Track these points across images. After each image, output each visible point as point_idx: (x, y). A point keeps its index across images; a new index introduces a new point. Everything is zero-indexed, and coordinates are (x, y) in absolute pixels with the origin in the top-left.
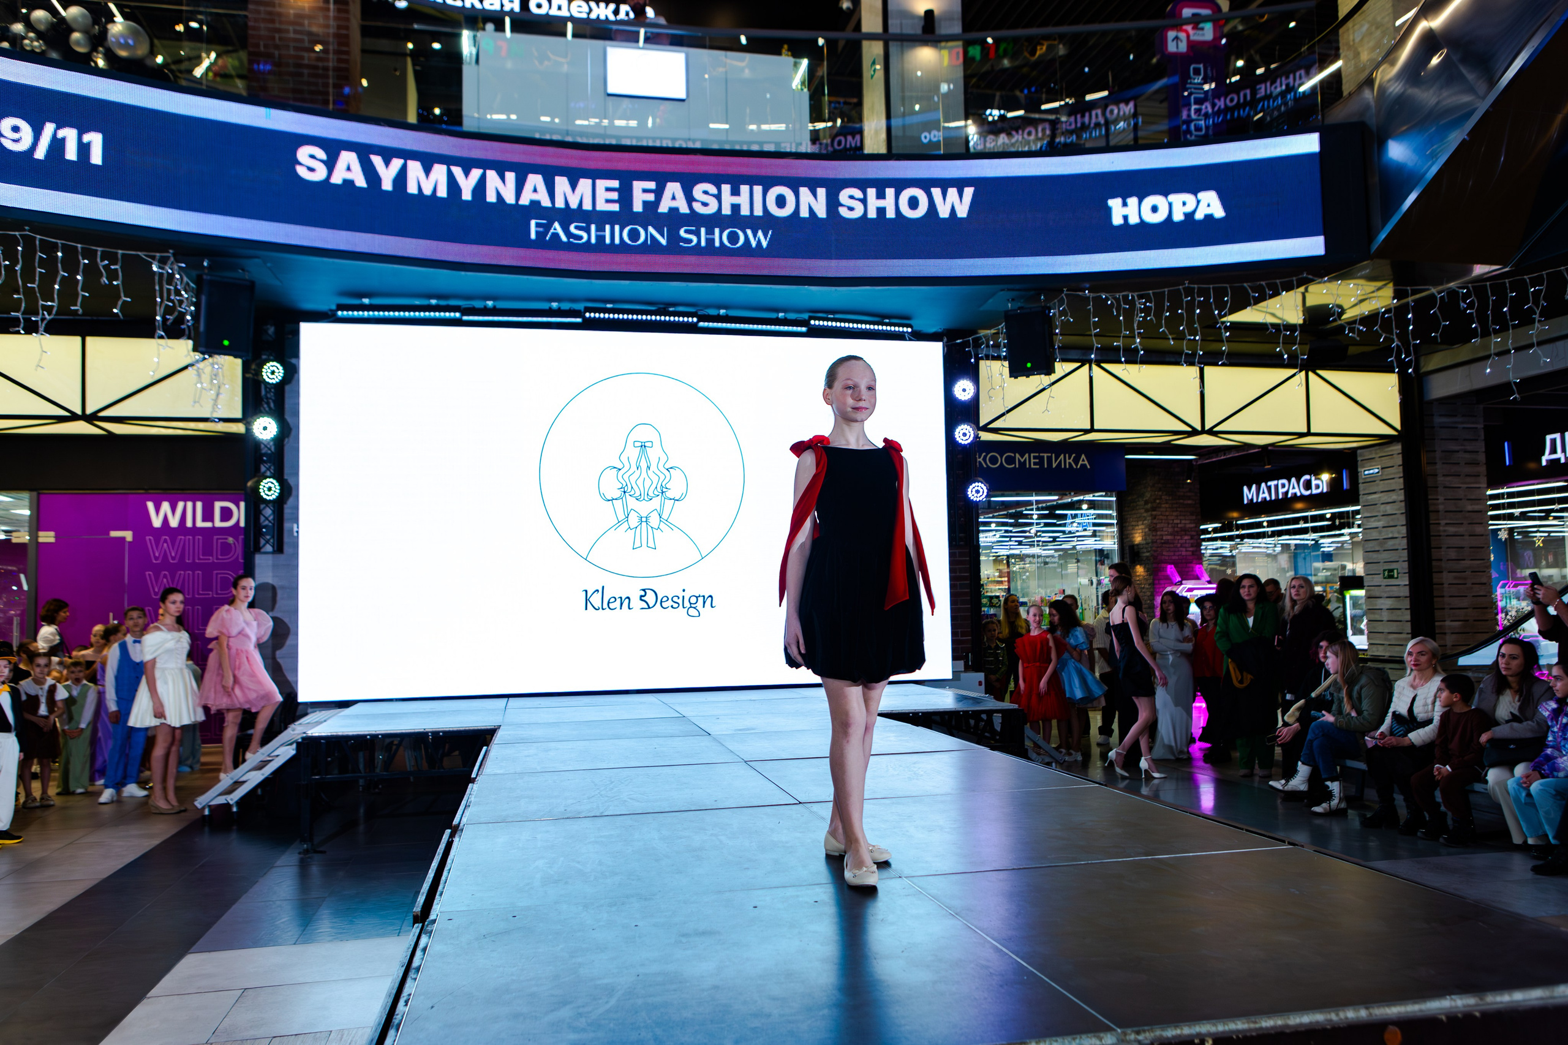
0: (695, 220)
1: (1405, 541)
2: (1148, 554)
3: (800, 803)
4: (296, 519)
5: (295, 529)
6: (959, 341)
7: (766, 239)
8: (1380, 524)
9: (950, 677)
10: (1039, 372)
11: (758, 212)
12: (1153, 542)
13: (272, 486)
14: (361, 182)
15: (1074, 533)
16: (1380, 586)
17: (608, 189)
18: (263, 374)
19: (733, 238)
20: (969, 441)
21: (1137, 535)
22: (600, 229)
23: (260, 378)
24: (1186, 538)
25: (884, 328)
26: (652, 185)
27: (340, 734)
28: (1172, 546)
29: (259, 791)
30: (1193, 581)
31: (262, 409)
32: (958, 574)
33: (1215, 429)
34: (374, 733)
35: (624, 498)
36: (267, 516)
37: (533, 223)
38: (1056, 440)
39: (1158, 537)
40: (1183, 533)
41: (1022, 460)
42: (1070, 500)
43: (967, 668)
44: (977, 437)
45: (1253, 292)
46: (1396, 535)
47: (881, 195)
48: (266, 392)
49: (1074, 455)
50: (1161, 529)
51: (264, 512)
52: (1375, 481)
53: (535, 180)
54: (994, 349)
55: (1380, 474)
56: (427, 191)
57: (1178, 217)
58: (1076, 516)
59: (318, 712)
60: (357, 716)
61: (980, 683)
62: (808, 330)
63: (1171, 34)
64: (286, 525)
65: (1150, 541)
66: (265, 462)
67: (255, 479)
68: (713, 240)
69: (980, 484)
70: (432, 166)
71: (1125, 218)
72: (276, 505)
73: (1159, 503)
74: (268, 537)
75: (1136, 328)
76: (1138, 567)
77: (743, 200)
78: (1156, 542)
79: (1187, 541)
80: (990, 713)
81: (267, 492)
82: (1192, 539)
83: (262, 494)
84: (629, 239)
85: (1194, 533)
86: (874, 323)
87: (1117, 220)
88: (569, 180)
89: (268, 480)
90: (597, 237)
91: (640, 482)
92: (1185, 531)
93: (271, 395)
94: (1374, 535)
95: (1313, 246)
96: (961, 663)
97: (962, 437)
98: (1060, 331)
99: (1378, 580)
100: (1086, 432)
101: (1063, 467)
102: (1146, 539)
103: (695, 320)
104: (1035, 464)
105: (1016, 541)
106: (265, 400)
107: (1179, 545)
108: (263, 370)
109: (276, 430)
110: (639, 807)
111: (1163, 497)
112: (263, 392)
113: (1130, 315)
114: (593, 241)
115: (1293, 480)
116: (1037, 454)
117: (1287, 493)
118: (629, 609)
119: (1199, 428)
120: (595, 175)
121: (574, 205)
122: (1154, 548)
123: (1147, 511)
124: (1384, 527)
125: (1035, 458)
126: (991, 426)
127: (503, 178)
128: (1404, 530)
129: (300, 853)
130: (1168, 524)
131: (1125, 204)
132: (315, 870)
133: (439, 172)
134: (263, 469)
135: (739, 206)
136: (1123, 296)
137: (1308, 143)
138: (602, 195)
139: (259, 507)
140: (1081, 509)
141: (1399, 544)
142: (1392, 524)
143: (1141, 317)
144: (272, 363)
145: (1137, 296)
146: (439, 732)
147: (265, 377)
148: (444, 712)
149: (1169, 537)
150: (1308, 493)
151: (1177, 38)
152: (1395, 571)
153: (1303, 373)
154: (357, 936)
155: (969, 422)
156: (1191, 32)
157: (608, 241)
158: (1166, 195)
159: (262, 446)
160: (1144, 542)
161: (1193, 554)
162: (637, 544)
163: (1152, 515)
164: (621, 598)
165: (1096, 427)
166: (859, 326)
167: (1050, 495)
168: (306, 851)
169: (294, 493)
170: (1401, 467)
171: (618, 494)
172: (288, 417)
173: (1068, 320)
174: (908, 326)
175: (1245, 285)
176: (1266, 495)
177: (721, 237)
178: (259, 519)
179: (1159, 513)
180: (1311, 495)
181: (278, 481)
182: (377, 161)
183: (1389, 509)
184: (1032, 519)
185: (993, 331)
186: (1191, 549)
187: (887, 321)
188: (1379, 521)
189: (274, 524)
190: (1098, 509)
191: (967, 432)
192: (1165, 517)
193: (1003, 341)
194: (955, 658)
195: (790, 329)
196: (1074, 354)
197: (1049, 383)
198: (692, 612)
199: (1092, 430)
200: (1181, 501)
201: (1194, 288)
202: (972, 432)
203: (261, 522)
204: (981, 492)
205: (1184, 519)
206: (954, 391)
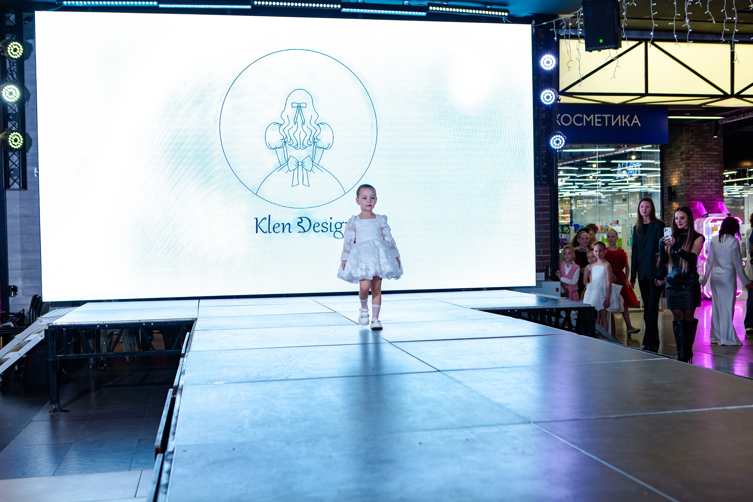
2: (682, 194)
3: (439, 371)
4: (37, 165)
5: (36, 171)
6: (544, 23)
9: (534, 284)
10: (609, 46)
12: (687, 184)
13: (18, 138)
15: (623, 179)
18: (9, 51)
20: (551, 102)
21: (674, 179)
23: (6, 54)
24: (712, 181)
25: (487, 12)
27: (76, 323)
28: (701, 187)
29: (16, 368)
30: (717, 214)
31: (8, 79)
32: (541, 206)
33: (742, 94)
34: (102, 323)
35: (285, 147)
36: (14, 162)
38: (617, 103)
39: (690, 181)
40: (710, 177)
41: (588, 120)
42: (623, 151)
43: (547, 278)
44: (557, 99)
48: (10, 66)
49: (628, 116)
50: (693, 174)
51: (11, 159)
54: (572, 30)
58: (624, 165)
59: (57, 309)
60: (87, 312)
61: (557, 290)
62: (427, 15)
64: (29, 169)
65: (684, 183)
66: (11, 120)
67: (5, 133)
69: (559, 136)
72: (20, 152)
73: (692, 154)
74: (15, 178)
75: (686, 11)
76: (674, 203)
78: (689, 184)
79: (713, 184)
80: (568, 310)
81: (14, 143)
82: (716, 181)
83: (11, 144)
85: (718, 177)
86: (479, 9)
89: (14, 133)
91: (297, 135)
92: (711, 175)
93: (14, 68)
96: (543, 274)
97: (546, 99)
98: (626, 14)
100: (642, 95)
101: (620, 125)
102: (681, 182)
103: (339, 6)
104: (598, 122)
105: (578, 185)
106: (10, 72)
107: (706, 187)
108: (8, 48)
109: (19, 95)
110: (315, 374)
111: (695, 149)
112: (8, 66)
113: (681, 1)
116: (600, 115)
118: (290, 232)
119: (729, 92)
122: (687, 189)
123: (682, 160)
125: (598, 118)
129: (50, 412)
130: (699, 170)
132: (62, 423)
134: (10, 125)
139: (8, 155)
140: (631, 159)
143: (690, 2)
144: (14, 43)
146: (151, 323)
147: (10, 54)
148: (153, 309)
149: (699, 181)
154: (99, 470)
155: (552, 87)
159: (9, 108)
160: (680, 184)
161: (717, 193)
162: (295, 182)
163: (686, 163)
164: (283, 224)
165: (649, 92)
166: (467, 11)
167: (608, 147)
168: (55, 410)
169: (34, 143)
171: (280, 144)
172: (27, 85)
173: (633, 4)
174: (505, 11)
178: (8, 163)
179: (692, 162)
181: (21, 135)
184: (592, 167)
185: (571, 15)
186: (715, 190)
187: (489, 7)
189: (19, 168)
190: (644, 159)
191: (550, 95)
192: (696, 165)
193: (580, 22)
194: (538, 271)
195: (414, 13)
196: (634, 34)
197: (616, 55)
198: (338, 235)
199: (646, 94)
200: (709, 152)
202: (554, 96)
203: (10, 166)
204: (560, 143)
205: (712, 167)
206: (540, 63)
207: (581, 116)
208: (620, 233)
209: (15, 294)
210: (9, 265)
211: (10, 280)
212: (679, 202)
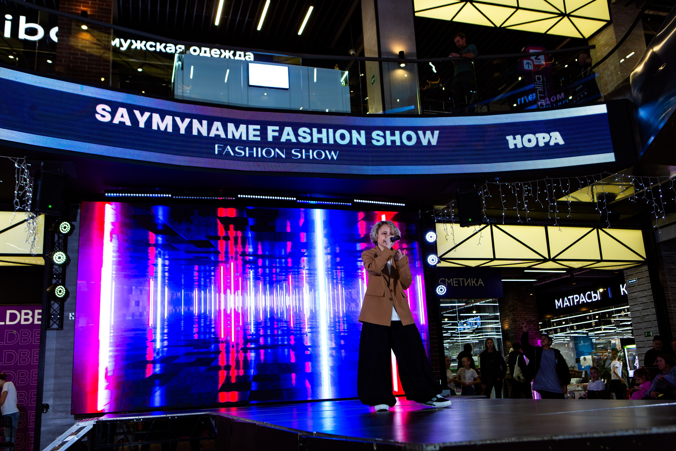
0: (299, 146)
1: (655, 316)
2: (512, 335)
6: (427, 212)
7: (336, 155)
8: (640, 308)
11: (331, 142)
13: (62, 290)
14: (128, 123)
16: (644, 341)
17: (255, 130)
19: (319, 155)
21: (506, 325)
22: (251, 149)
24: (532, 325)
25: (391, 204)
26: (277, 128)
31: (57, 248)
33: (557, 258)
34: (138, 419)
37: (216, 146)
38: (473, 266)
39: (517, 326)
41: (449, 282)
42: (472, 305)
45: (581, 181)
46: (650, 314)
47: (393, 134)
49: (476, 279)
52: (635, 286)
53: (217, 124)
55: (637, 282)
56: (162, 128)
57: (541, 144)
63: (525, 62)
64: (65, 314)
65: (513, 327)
66: (55, 278)
67: (52, 287)
68: (309, 155)
69: (442, 286)
70: (165, 116)
71: (515, 145)
72: (62, 300)
73: (516, 307)
74: (56, 320)
75: (524, 200)
76: (508, 342)
77: (324, 136)
78: (516, 328)
81: (59, 293)
82: (534, 326)
83: (56, 294)
84: (266, 155)
85: (536, 323)
86: (386, 201)
87: (511, 146)
88: (234, 125)
89: (59, 287)
90: (249, 153)
93: (61, 241)
94: (638, 314)
95: (609, 157)
97: (432, 261)
98: (485, 202)
99: (642, 338)
100: (490, 260)
101: (470, 285)
102: (511, 327)
104: (456, 284)
106: (57, 244)
108: (59, 227)
109: (64, 260)
111: (518, 304)
112: (56, 239)
113: (520, 193)
114: (247, 155)
115: (582, 295)
116: (457, 279)
117: (579, 301)
119: (548, 258)
120: (248, 123)
121: (237, 137)
122: (516, 331)
123: (510, 311)
124: (642, 310)
125: (455, 280)
126: (443, 257)
127: (201, 124)
128: (654, 310)
130: (522, 318)
131: (515, 138)
133: (169, 119)
134: (55, 281)
135: (322, 138)
136: (516, 184)
137: (602, 109)
138: (251, 133)
139: (52, 303)
141: (652, 318)
142: (646, 308)
143: (526, 194)
144: (65, 223)
145: (523, 184)
147: (60, 230)
150: (590, 301)
151: (528, 63)
152: (651, 332)
153: (595, 230)
155: (434, 254)
156: (535, 61)
157: (255, 155)
158: (534, 134)
160: (510, 328)
161: (536, 334)
163: (512, 314)
165: (496, 257)
166: (379, 202)
170: (649, 278)
173: (489, 196)
174: (403, 203)
175: (576, 177)
176: (568, 303)
177: (313, 154)
178: (50, 310)
179: (517, 312)
180: (592, 302)
181: (64, 287)
182: (137, 113)
183: (644, 300)
185: (446, 206)
186: (534, 331)
187: (393, 200)
188: (639, 306)
189: (58, 313)
190: (484, 312)
191: (434, 259)
192: (520, 315)
193: (452, 210)
195: (344, 204)
199: (494, 259)
200: (527, 306)
201: (551, 179)
202: (436, 260)
203: (51, 312)
204: (443, 291)
205: (530, 316)
206: (426, 238)
207: (444, 279)
208: (477, 361)
209: (47, 410)
210: (44, 388)
211: (44, 399)
212: (511, 341)
